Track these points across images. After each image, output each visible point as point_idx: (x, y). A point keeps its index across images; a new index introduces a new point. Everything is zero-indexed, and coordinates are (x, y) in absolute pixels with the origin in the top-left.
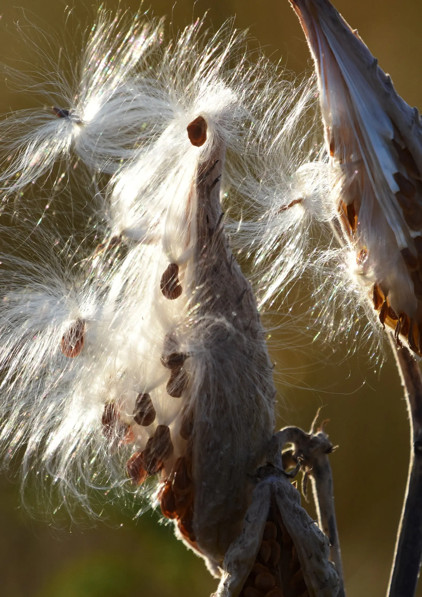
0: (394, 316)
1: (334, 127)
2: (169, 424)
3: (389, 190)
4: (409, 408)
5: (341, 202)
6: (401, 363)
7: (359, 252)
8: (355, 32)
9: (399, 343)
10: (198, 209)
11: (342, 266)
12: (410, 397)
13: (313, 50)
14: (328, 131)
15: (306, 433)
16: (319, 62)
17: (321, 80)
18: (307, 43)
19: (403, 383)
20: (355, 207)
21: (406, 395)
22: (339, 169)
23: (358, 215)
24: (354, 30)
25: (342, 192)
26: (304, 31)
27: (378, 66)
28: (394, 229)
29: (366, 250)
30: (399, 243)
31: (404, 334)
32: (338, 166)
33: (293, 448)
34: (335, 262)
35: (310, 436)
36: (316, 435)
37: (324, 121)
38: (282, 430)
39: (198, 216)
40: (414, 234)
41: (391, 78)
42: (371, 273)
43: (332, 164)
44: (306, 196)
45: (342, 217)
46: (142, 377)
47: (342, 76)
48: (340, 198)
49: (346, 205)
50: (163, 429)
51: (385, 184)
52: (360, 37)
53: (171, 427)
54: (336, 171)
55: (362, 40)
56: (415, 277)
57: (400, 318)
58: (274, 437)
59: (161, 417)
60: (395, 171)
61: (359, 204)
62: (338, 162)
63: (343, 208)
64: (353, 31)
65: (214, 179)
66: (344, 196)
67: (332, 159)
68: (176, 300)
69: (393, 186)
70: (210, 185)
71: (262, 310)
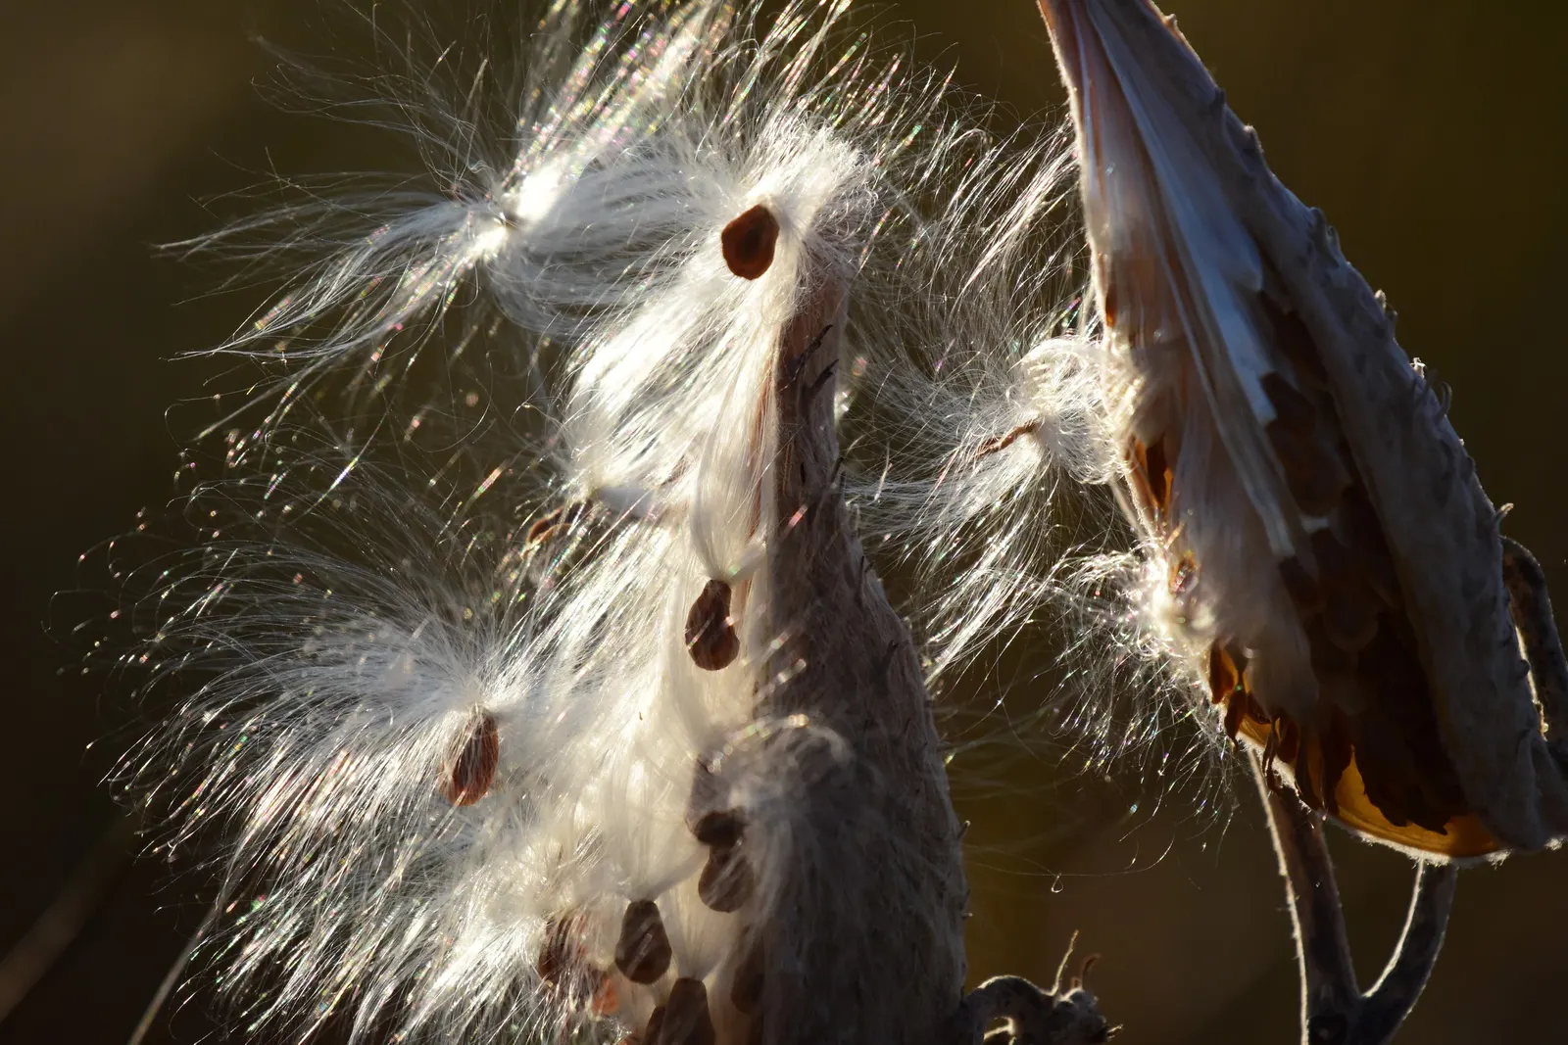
0: (1261, 717)
1: (1116, 256)
2: (704, 975)
3: (1249, 418)
4: (1297, 933)
5: (1133, 439)
6: (1278, 823)
7: (1176, 564)
8: (1171, 22)
9: (1272, 779)
10: (779, 448)
11: (1133, 594)
12: (1298, 904)
13: (1066, 66)
14: (1101, 261)
15: (1043, 992)
16: (1080, 95)
17: (1086, 141)
18: (1050, 47)
19: (1283, 871)
20: (1167, 447)
21: (1291, 899)
22: (1129, 362)
23: (1173, 471)
24: (1168, 18)
25: (1134, 417)
26: (1043, 16)
27: (1226, 107)
28: (1261, 510)
29: (1193, 561)
30: (1274, 546)
31: (1284, 759)
32: (1124, 355)
33: (1010, 1028)
34: (1114, 587)
35: (1051, 999)
36: (1066, 998)
37: (1091, 241)
38: (983, 986)
39: (779, 462)
40: (1310, 524)
41: (1256, 137)
42: (1205, 619)
43: (1109, 347)
44: (1047, 418)
45: (1136, 473)
46: (637, 862)
47: (1136, 133)
48: (1131, 431)
49: (1145, 446)
50: (689, 987)
51: (1240, 399)
52: (1182, 35)
53: (709, 982)
54: (1119, 366)
55: (1187, 43)
56: (1314, 630)
57: (1275, 719)
58: (963, 1005)
59: (683, 961)
60: (1265, 368)
61: (1178, 447)
62: (1125, 347)
63: (1137, 454)
64: (1166, 19)
65: (820, 370)
66: (1138, 426)
67: (1109, 334)
68: (722, 671)
69: (1262, 408)
70: (810, 384)
71: (935, 687)
